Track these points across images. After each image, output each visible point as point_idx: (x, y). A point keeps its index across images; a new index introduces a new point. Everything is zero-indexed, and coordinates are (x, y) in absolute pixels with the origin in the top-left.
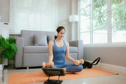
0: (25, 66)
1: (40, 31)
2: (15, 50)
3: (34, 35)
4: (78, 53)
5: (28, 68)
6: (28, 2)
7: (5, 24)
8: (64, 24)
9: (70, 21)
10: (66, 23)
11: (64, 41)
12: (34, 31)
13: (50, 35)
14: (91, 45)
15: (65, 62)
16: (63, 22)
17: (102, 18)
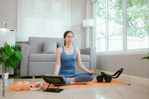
0: (30, 75)
1: (50, 37)
2: (20, 58)
3: (42, 43)
4: (91, 62)
5: (34, 77)
6: (37, 7)
7: (11, 30)
8: (78, 29)
9: (84, 26)
10: (80, 28)
11: (74, 48)
12: (43, 38)
13: (60, 42)
14: (106, 53)
15: (75, 71)
16: (77, 28)
17: (130, 22)
